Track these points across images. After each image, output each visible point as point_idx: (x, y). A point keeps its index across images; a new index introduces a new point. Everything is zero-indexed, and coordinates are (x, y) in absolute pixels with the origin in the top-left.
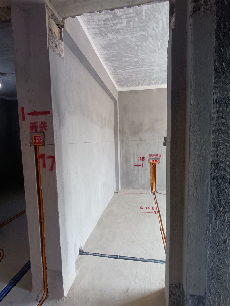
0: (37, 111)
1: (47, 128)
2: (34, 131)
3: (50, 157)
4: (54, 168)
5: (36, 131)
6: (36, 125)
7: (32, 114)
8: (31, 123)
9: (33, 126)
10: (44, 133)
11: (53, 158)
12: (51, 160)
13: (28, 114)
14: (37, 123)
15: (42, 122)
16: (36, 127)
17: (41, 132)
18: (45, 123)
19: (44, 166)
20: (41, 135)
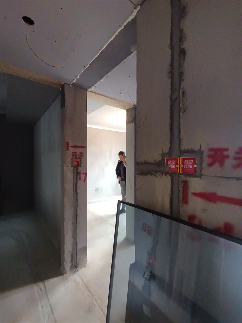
0: (77, 146)
1: (83, 156)
2: (74, 157)
3: (83, 174)
4: (86, 180)
5: (76, 157)
6: (76, 154)
7: (73, 147)
8: (73, 153)
9: (74, 154)
10: (81, 159)
11: (86, 174)
12: (84, 175)
13: (72, 147)
14: (77, 153)
15: (80, 152)
16: (76, 155)
17: (79, 158)
18: (82, 153)
19: (80, 179)
20: (79, 160)
